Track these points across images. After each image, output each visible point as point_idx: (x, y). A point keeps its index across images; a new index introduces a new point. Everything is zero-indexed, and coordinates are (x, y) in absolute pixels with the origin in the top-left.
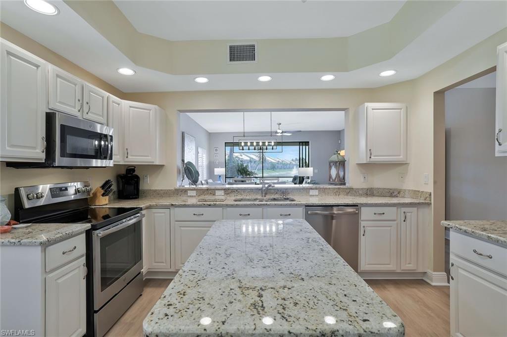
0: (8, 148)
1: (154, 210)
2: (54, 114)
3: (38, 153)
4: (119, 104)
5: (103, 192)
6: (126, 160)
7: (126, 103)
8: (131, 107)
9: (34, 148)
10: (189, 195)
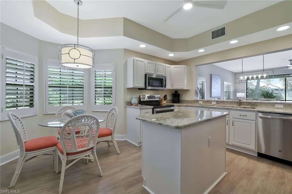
0: (136, 84)
1: (181, 107)
2: (146, 74)
3: (142, 85)
4: (169, 67)
5: (164, 99)
6: (173, 87)
7: (173, 66)
8: (174, 67)
9: (142, 84)
10: (199, 103)
